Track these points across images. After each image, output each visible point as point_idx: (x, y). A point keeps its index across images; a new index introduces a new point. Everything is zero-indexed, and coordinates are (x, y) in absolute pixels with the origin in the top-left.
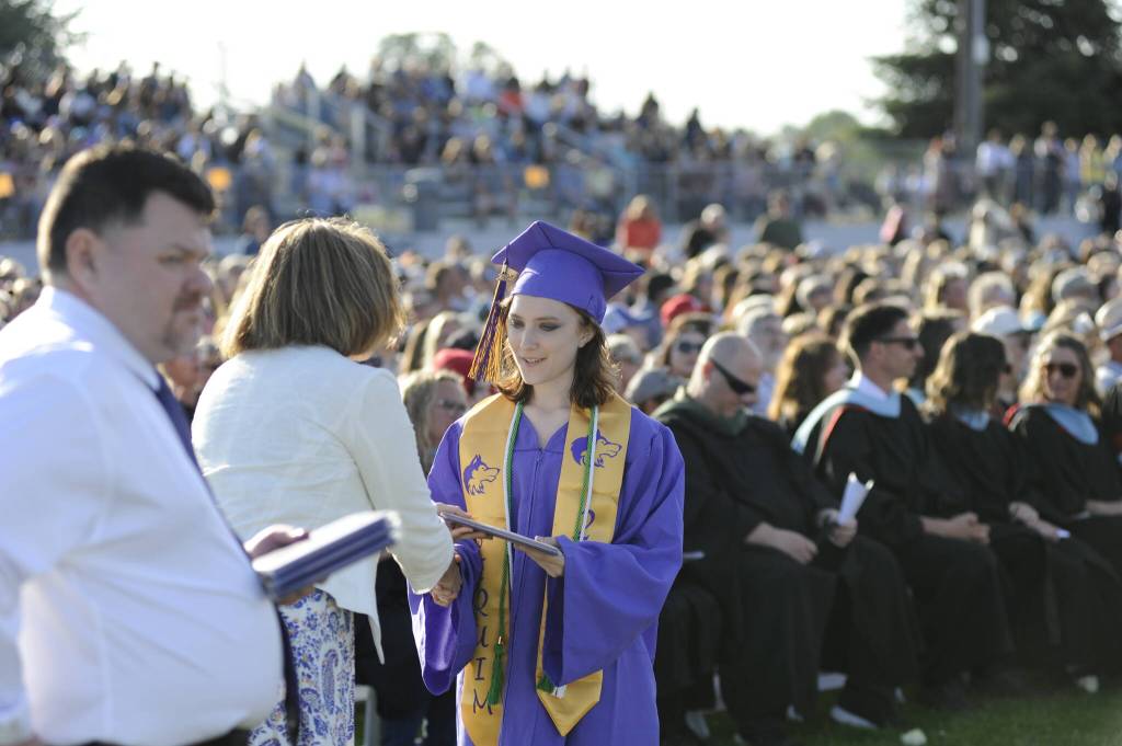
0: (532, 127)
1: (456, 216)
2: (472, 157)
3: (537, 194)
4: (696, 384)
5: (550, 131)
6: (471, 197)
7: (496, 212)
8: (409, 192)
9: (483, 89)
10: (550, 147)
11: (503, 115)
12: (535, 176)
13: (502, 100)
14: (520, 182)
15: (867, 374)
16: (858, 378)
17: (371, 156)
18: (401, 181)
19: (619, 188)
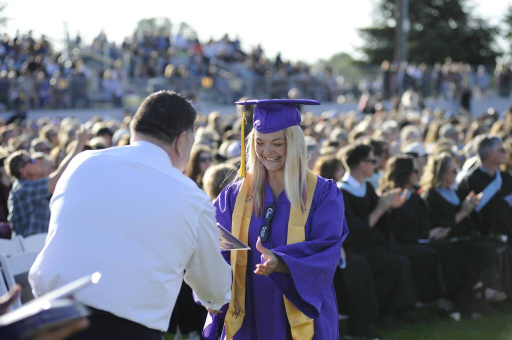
0: (206, 60)
3: (208, 90)
5: (213, 61)
8: (150, 89)
9: (182, 43)
10: (213, 69)
12: (207, 82)
14: (199, 85)
15: (352, 174)
16: (347, 176)
17: (131, 74)
18: (146, 84)
19: (244, 88)
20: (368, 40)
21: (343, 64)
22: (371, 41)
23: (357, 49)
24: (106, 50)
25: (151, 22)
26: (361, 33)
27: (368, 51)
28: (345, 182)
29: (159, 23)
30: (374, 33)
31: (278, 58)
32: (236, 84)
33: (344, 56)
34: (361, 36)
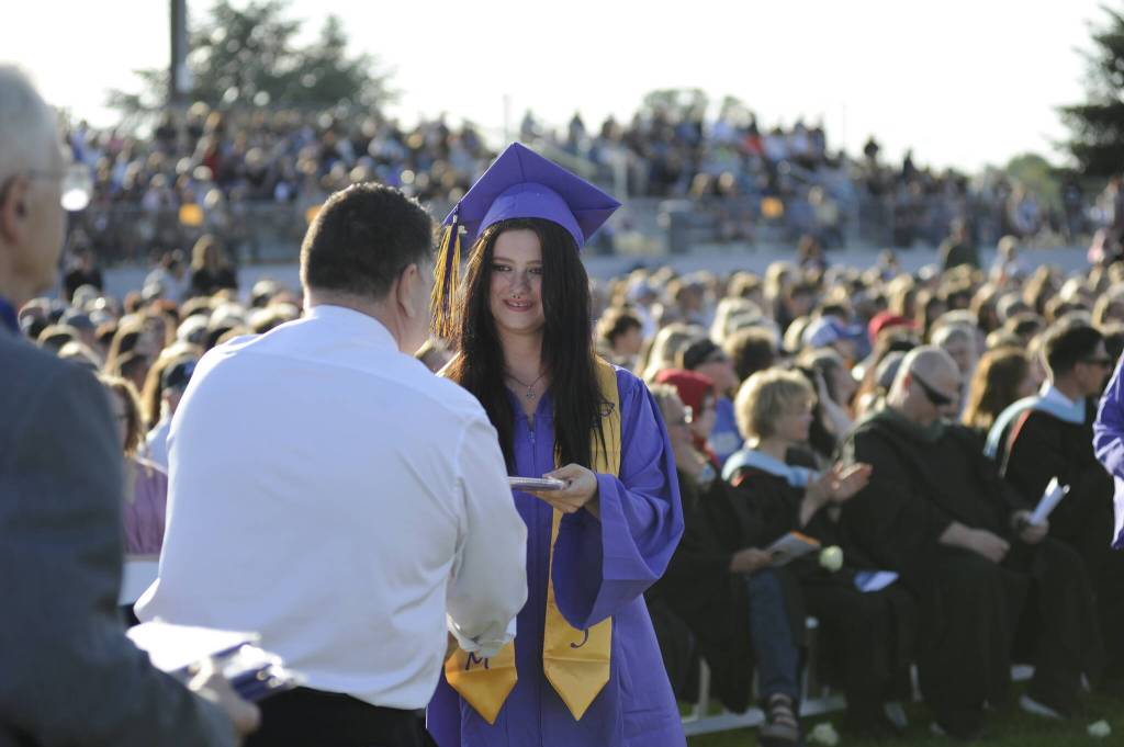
0: (770, 166)
1: (703, 241)
2: (716, 190)
3: (772, 222)
4: (897, 394)
5: (786, 169)
6: (716, 225)
7: (738, 237)
8: (663, 220)
9: (727, 133)
10: (785, 184)
11: (745, 156)
12: (772, 207)
13: (745, 142)
14: (757, 214)
15: (1057, 384)
16: (1047, 387)
17: (631, 190)
18: (656, 211)
19: (842, 218)
20: (1079, 129)
21: (1032, 174)
22: (1085, 132)
23: (1058, 146)
24: (584, 146)
25: (669, 96)
26: (1066, 116)
27: (1078, 150)
28: (1044, 400)
29: (685, 99)
30: (1090, 115)
31: (908, 163)
32: (826, 213)
33: (1033, 161)
34: (1066, 122)
